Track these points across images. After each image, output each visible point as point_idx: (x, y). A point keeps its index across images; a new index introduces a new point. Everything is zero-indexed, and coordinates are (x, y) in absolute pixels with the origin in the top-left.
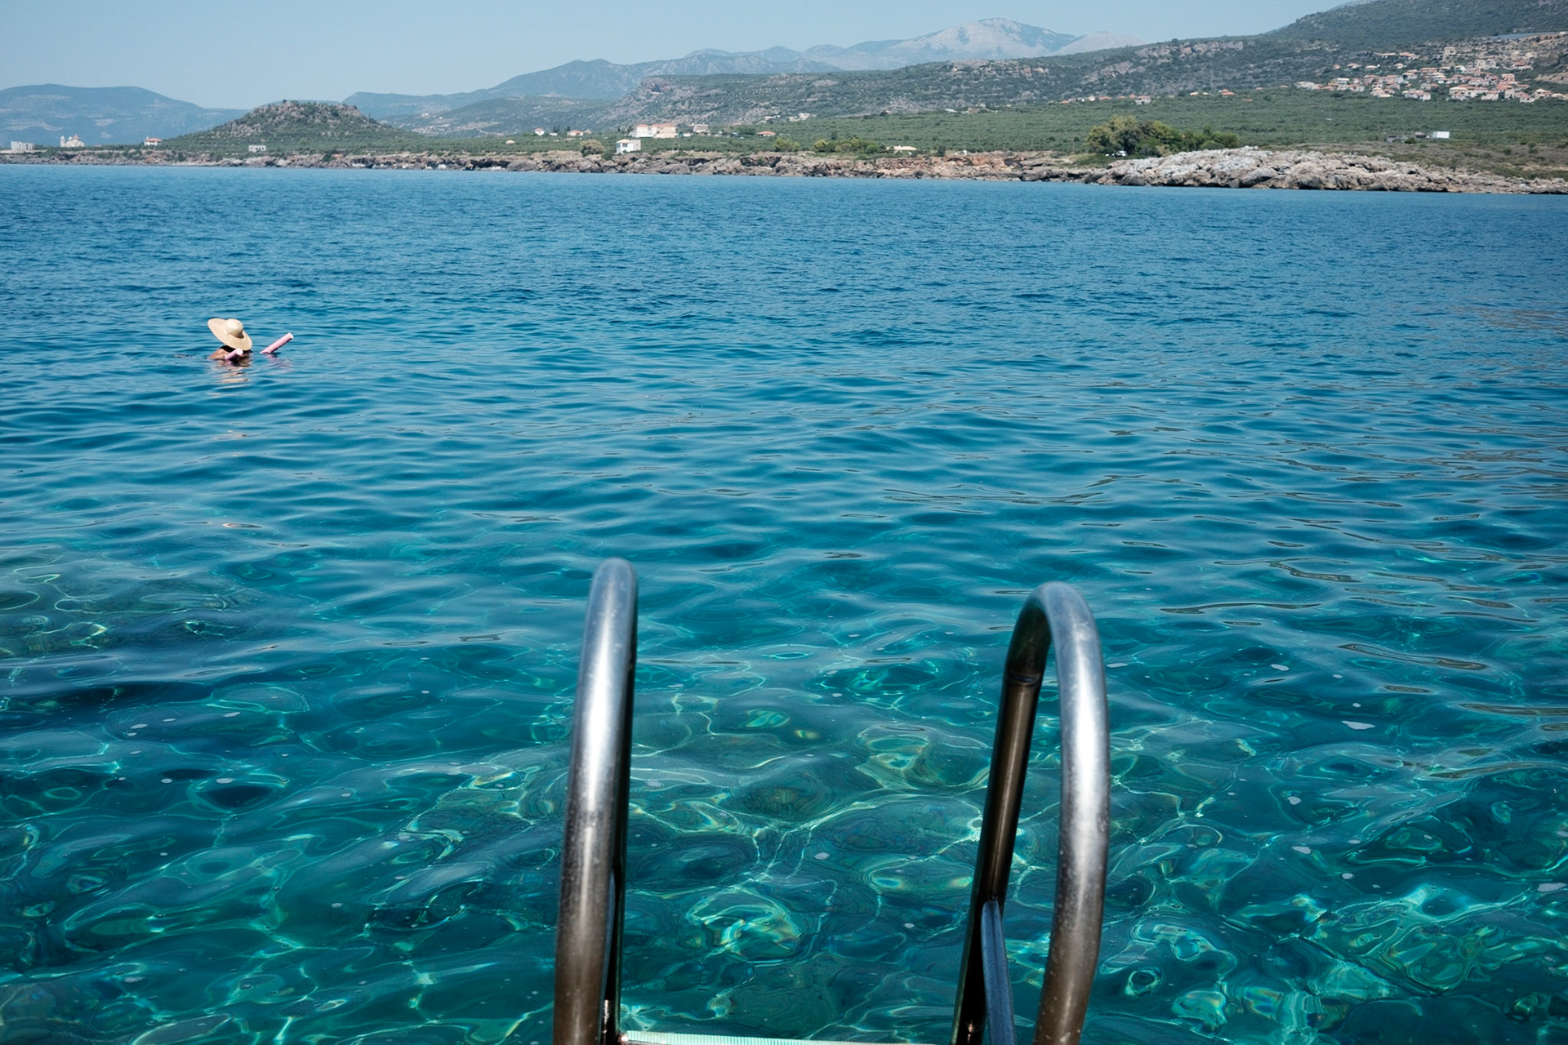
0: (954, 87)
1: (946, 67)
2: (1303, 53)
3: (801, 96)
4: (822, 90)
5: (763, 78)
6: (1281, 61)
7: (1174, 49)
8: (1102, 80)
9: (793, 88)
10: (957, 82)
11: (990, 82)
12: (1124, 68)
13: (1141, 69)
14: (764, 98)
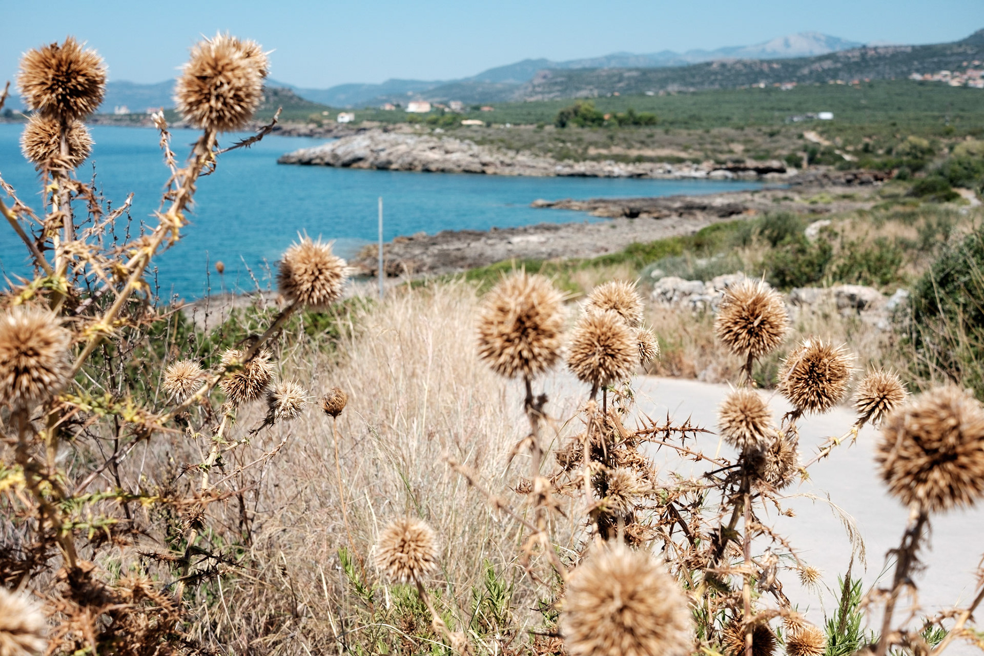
0: (713, 77)
1: (709, 64)
2: (953, 54)
3: (615, 82)
4: (629, 78)
5: (593, 70)
6: (936, 60)
7: (863, 51)
8: (811, 72)
9: (610, 77)
10: (716, 73)
11: (738, 74)
12: (827, 64)
13: (839, 65)
14: (589, 83)
